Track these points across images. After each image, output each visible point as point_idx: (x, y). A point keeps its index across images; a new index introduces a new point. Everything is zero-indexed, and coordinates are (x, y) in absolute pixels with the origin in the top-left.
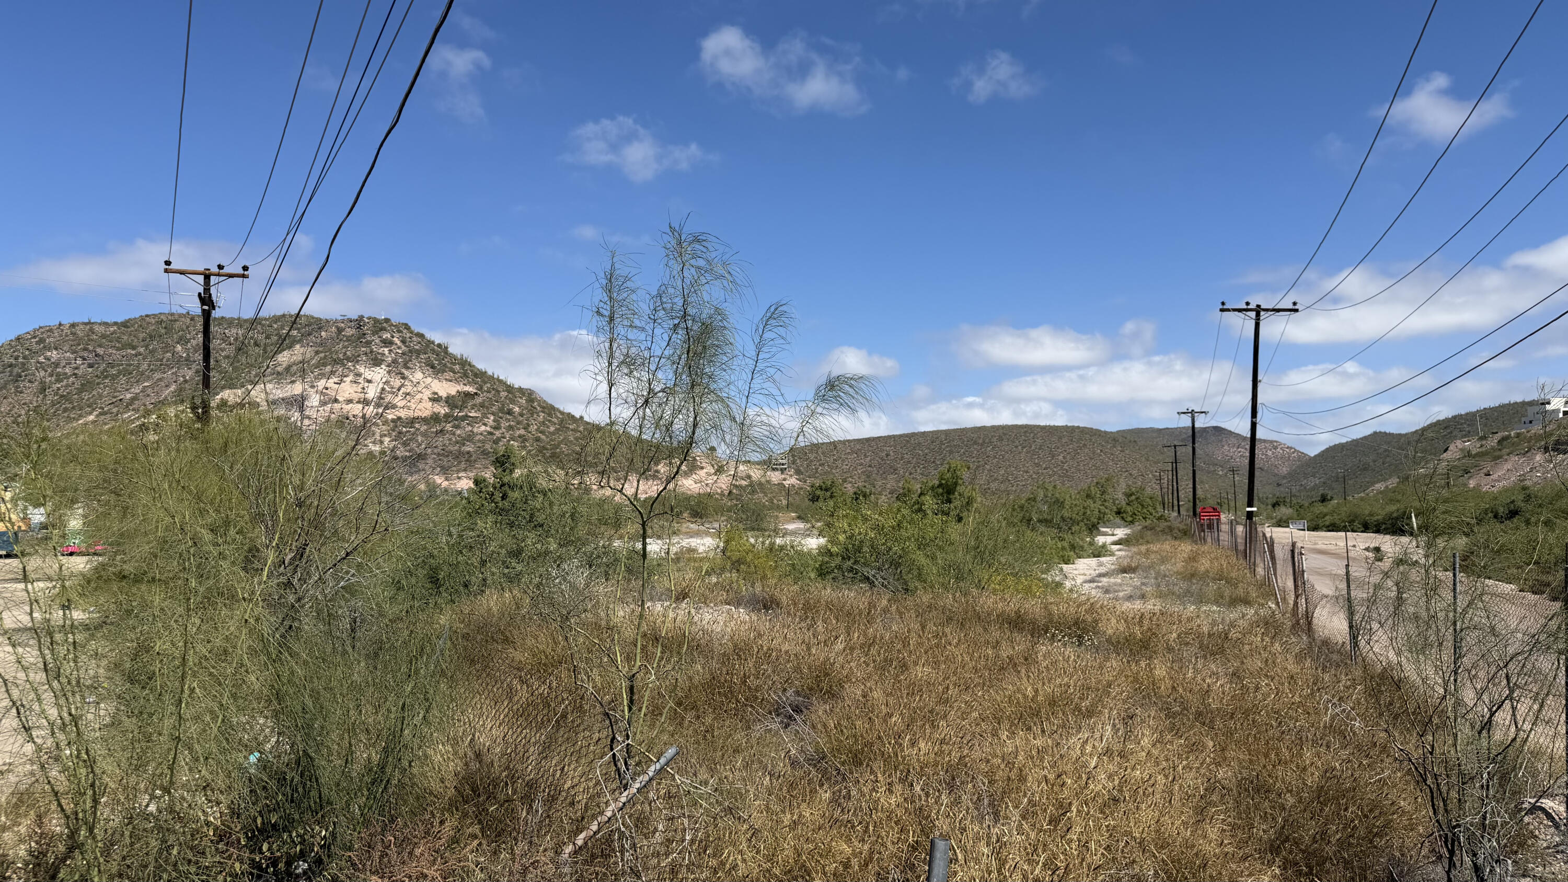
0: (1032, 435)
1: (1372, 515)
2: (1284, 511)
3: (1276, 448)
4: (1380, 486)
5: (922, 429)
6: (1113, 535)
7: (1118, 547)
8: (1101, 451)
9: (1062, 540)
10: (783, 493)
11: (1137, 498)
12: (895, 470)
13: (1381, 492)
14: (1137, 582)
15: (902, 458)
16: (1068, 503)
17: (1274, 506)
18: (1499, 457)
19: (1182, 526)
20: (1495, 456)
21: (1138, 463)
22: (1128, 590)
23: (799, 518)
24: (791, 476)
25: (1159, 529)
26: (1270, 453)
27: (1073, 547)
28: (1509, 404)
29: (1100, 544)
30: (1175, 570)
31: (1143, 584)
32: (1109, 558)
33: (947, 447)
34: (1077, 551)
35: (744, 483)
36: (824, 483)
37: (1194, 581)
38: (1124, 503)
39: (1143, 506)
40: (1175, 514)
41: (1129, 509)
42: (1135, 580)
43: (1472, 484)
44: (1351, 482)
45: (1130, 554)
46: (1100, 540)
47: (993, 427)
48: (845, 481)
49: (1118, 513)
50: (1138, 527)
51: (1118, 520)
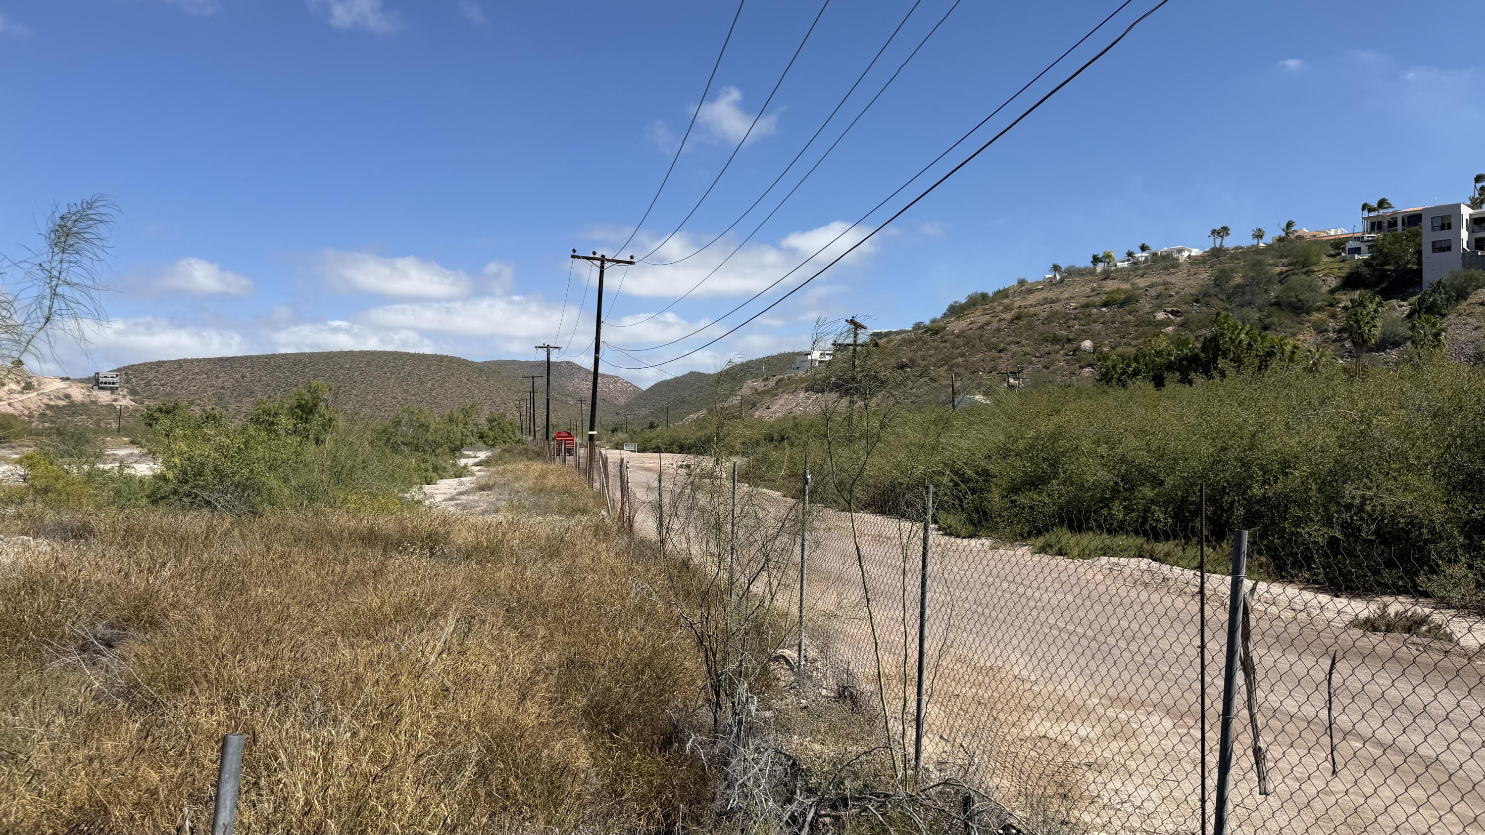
0: (401, 362)
1: (687, 439)
2: (621, 436)
3: (616, 382)
4: (693, 416)
5: (283, 351)
6: (475, 457)
7: (479, 468)
8: (468, 380)
9: (425, 461)
10: (114, 415)
11: (499, 424)
12: (252, 393)
13: (694, 421)
14: (492, 498)
15: (260, 381)
16: (432, 428)
17: (613, 432)
18: (776, 395)
19: (536, 449)
20: (772, 393)
21: (501, 392)
22: (484, 506)
23: (133, 442)
24: (124, 396)
25: (516, 451)
26: (611, 386)
27: (436, 469)
28: (784, 354)
29: (462, 465)
30: (527, 486)
31: (498, 500)
32: (469, 478)
33: (312, 370)
34: (440, 472)
35: (61, 403)
36: (164, 405)
37: (542, 495)
38: (486, 428)
39: (503, 431)
40: (531, 438)
41: (491, 433)
42: (491, 496)
43: (757, 414)
44: (672, 413)
45: (488, 474)
46: (463, 462)
47: (361, 352)
48: (191, 403)
49: (481, 437)
50: (498, 450)
51: (480, 444)
